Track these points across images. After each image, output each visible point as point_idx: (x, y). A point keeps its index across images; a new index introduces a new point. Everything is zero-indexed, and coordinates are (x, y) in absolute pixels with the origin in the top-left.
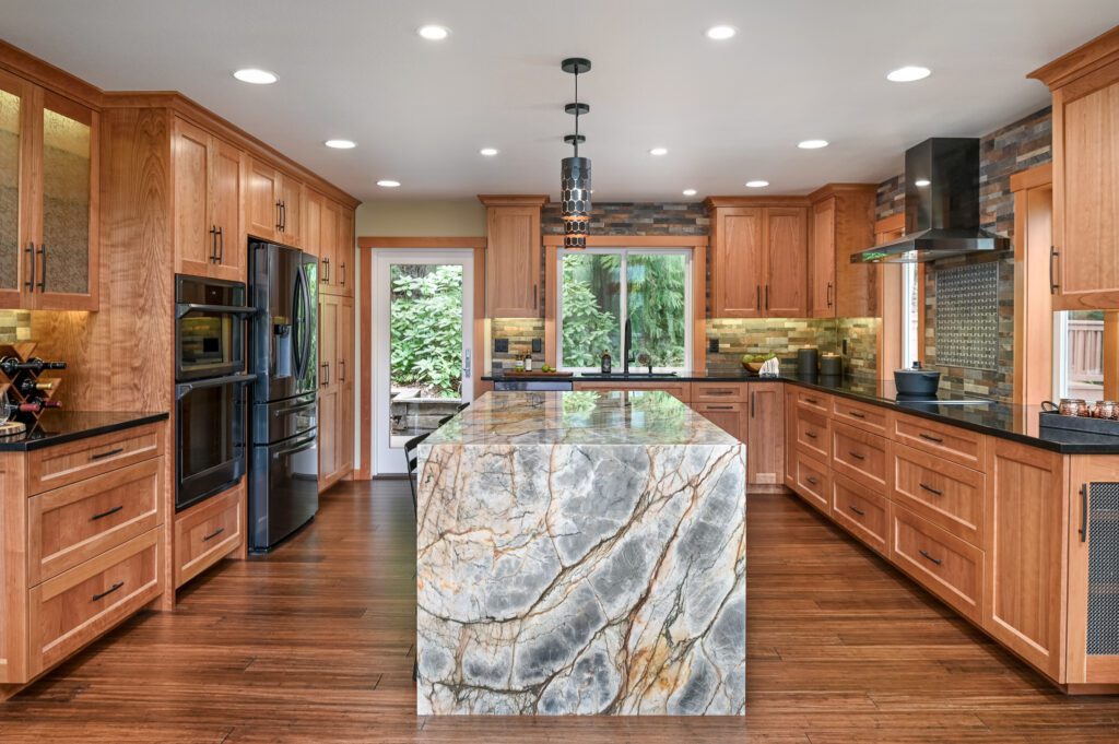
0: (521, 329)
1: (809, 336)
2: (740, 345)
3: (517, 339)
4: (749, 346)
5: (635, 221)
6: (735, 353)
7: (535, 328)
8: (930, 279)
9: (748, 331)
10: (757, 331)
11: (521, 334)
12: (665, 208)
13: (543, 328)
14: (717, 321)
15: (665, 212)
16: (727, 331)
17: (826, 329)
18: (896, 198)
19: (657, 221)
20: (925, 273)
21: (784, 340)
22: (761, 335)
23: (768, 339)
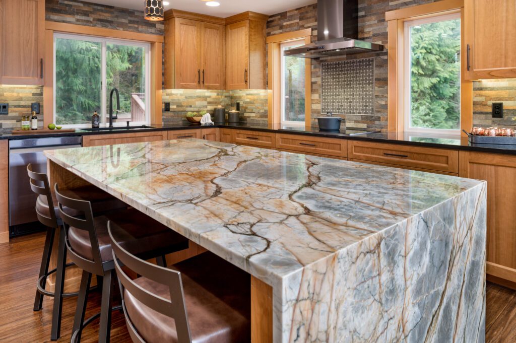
0: (21, 95)
1: (217, 101)
2: (182, 106)
3: (17, 103)
4: (187, 107)
5: (115, 19)
6: (179, 111)
7: (34, 94)
8: (315, 68)
9: (186, 97)
10: (191, 97)
11: (21, 99)
12: (136, 14)
13: (41, 94)
14: (168, 91)
15: (136, 16)
16: (175, 97)
17: (226, 97)
18: (285, 24)
19: (130, 22)
20: (311, 65)
21: (205, 103)
22: (193, 100)
23: (197, 102)
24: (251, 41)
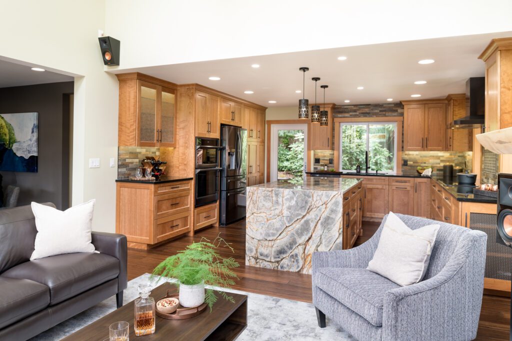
0: (325, 155)
1: (450, 159)
2: (417, 163)
3: (323, 158)
4: (422, 163)
5: (372, 111)
6: (415, 166)
7: (330, 154)
9: (421, 157)
10: (426, 157)
11: (325, 156)
12: (384, 106)
13: (333, 154)
14: (407, 152)
15: (385, 107)
16: (411, 156)
17: (459, 156)
19: (381, 111)
21: (438, 161)
22: (428, 158)
23: (430, 160)
24: (455, 115)
